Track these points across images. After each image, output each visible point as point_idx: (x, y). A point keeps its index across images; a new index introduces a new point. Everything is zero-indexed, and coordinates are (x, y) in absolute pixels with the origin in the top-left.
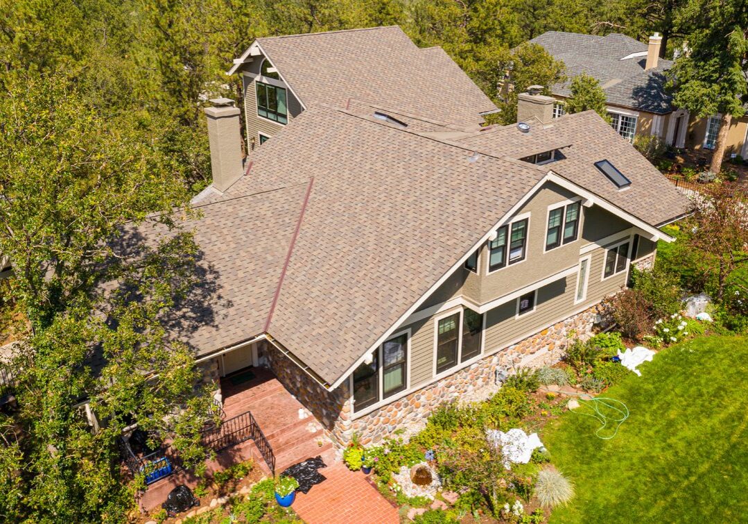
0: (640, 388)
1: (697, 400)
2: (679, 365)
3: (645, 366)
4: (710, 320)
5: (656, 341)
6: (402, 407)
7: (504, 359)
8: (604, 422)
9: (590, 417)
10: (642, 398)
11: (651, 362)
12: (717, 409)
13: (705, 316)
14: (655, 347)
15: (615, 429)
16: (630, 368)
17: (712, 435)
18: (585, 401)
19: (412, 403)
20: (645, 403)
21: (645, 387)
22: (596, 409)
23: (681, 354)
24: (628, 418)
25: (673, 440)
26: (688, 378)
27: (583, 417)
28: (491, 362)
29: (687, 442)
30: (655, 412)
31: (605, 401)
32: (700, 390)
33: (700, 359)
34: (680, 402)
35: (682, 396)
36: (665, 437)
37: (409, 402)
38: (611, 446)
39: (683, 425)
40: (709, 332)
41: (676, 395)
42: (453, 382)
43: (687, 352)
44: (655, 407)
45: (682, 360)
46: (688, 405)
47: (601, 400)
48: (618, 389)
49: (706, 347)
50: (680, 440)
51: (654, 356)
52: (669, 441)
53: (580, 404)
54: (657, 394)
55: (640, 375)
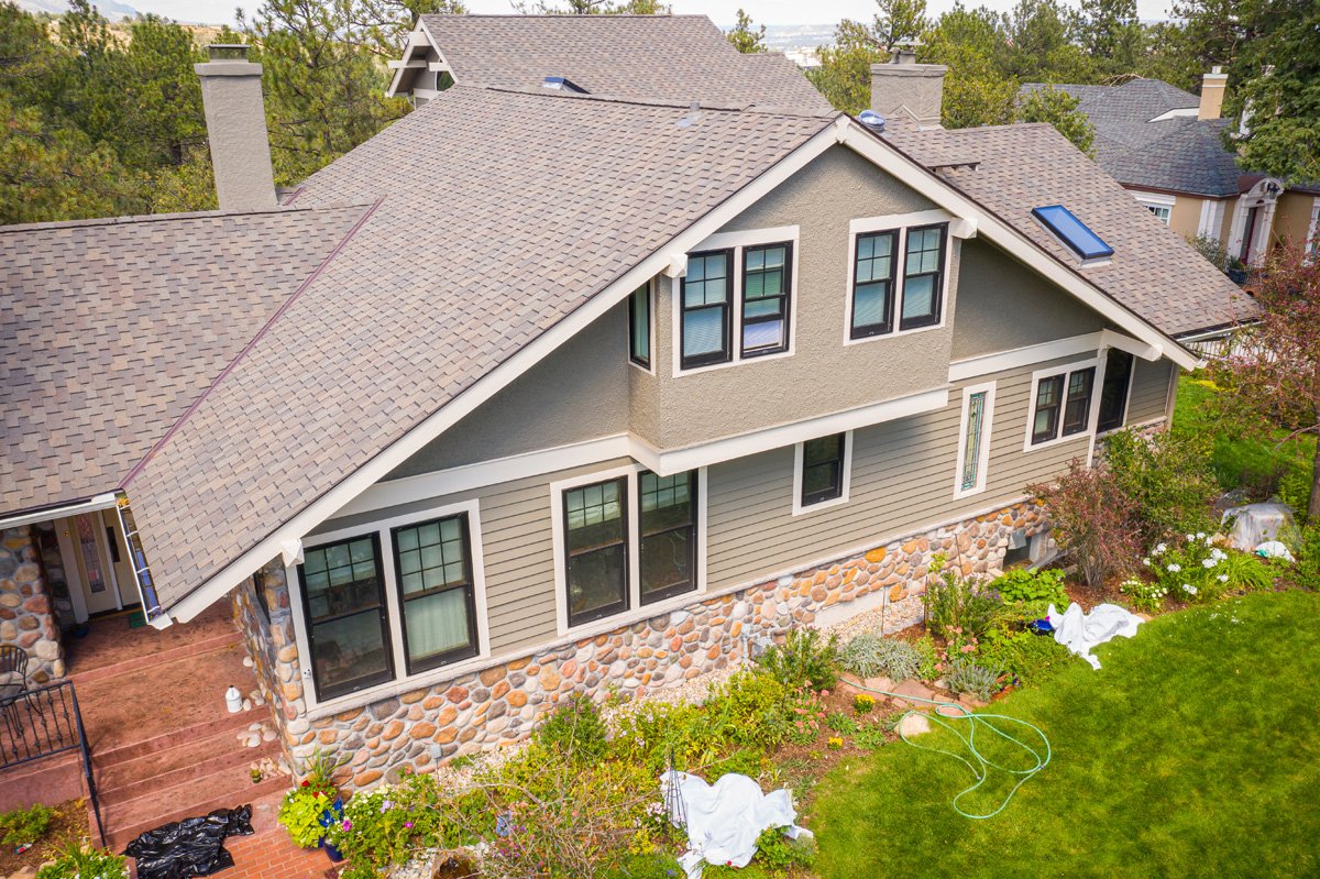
0: (1093, 697)
1: (1237, 735)
2: (1200, 651)
3: (1114, 648)
4: (1289, 557)
5: (1149, 594)
6: (469, 700)
7: (765, 608)
8: (981, 774)
9: (947, 759)
10: (1091, 722)
11: (1129, 640)
12: (1287, 762)
13: (1277, 549)
14: (1147, 609)
15: (1006, 793)
16: (1073, 649)
17: (1267, 828)
18: (946, 720)
19: (501, 693)
20: (1097, 733)
21: (1104, 696)
22: (970, 742)
23: (1209, 624)
24: (1048, 768)
25: (1158, 834)
26: (1219, 680)
27: (930, 757)
28: (728, 612)
29: (1195, 842)
30: (1120, 756)
31: (996, 723)
32: (1245, 711)
33: (1255, 638)
34: (1192, 736)
35: (1198, 722)
36: (1134, 824)
37: (492, 690)
38: (984, 839)
39: (1190, 797)
40: (1282, 583)
41: (1183, 718)
42: (620, 651)
43: (1223, 622)
44: (1121, 745)
45: (1209, 638)
46: (1212, 747)
47: (985, 719)
48: (1036, 696)
49: (1273, 614)
50: (1175, 835)
51: (1139, 627)
52: (1144, 836)
53: (932, 725)
54: (1134, 713)
55: (1097, 666)
